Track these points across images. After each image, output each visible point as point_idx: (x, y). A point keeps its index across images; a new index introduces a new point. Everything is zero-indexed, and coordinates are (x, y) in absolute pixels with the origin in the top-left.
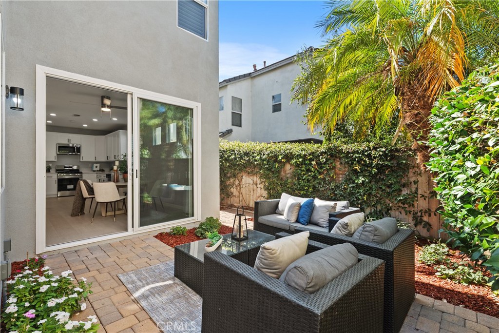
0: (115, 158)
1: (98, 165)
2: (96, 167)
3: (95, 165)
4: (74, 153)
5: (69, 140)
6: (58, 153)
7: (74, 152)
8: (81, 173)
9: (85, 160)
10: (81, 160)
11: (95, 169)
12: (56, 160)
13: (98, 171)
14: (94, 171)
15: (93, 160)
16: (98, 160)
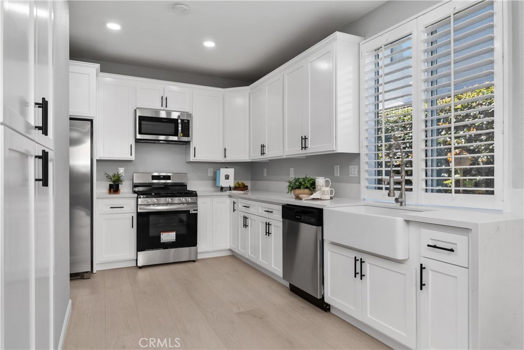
0: (263, 153)
1: (231, 172)
2: (227, 178)
3: (224, 172)
4: (175, 138)
5: (164, 101)
6: (139, 136)
7: (176, 134)
8: (193, 194)
9: (200, 157)
10: (192, 159)
11: (223, 183)
12: (133, 158)
13: (230, 189)
14: (222, 189)
15: (219, 158)
16: (231, 158)
